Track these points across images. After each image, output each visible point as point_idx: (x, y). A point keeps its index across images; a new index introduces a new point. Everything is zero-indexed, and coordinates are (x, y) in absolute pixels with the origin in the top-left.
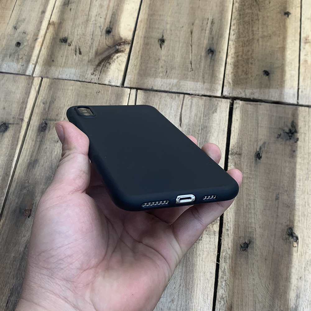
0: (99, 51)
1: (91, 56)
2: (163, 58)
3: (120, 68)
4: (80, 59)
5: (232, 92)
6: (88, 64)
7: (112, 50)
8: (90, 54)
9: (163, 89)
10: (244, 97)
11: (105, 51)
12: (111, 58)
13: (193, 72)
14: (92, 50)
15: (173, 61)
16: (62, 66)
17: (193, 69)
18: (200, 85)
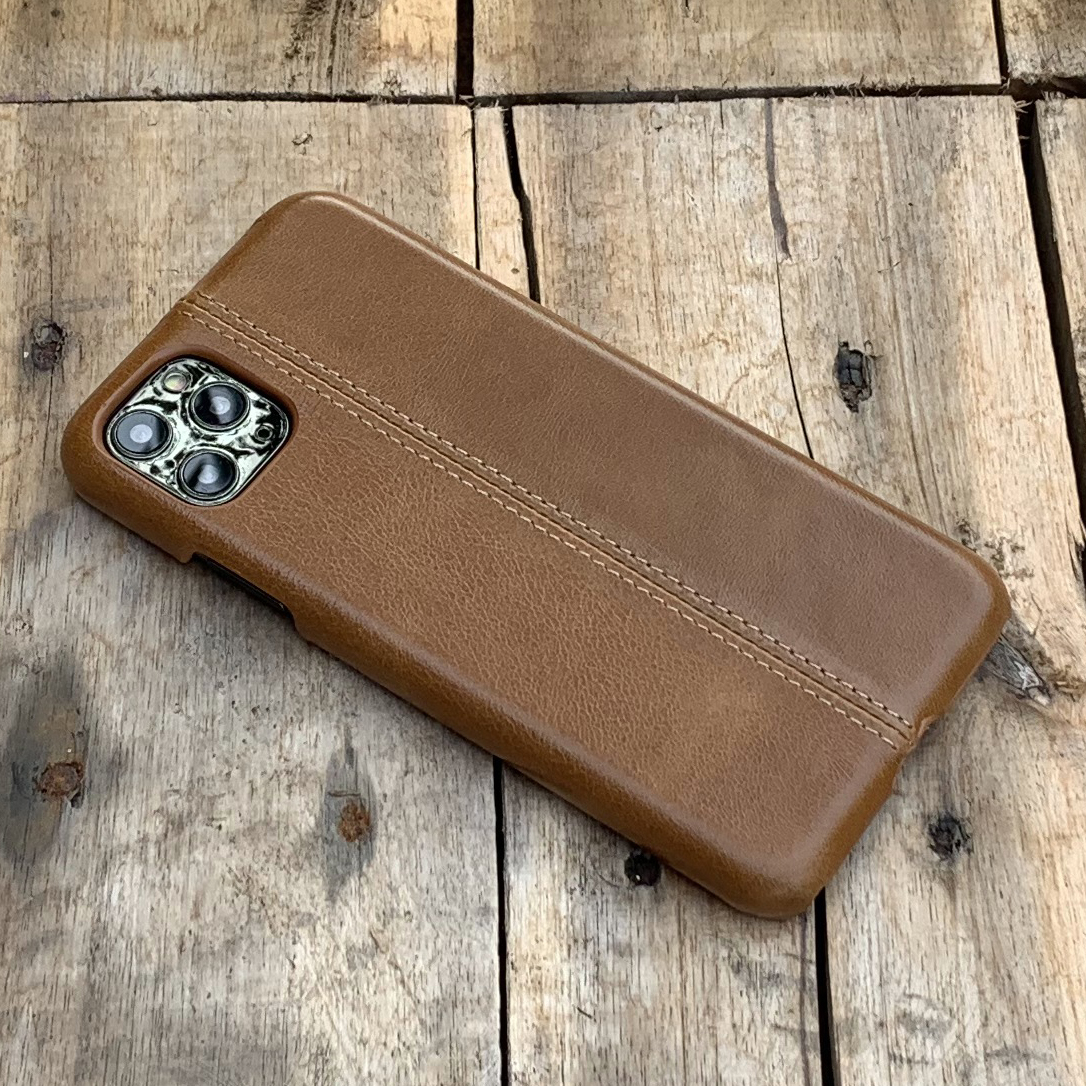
3: (429, 9)
6: (256, 9)
9: (685, 85)
16: (112, 33)
18: (880, 43)
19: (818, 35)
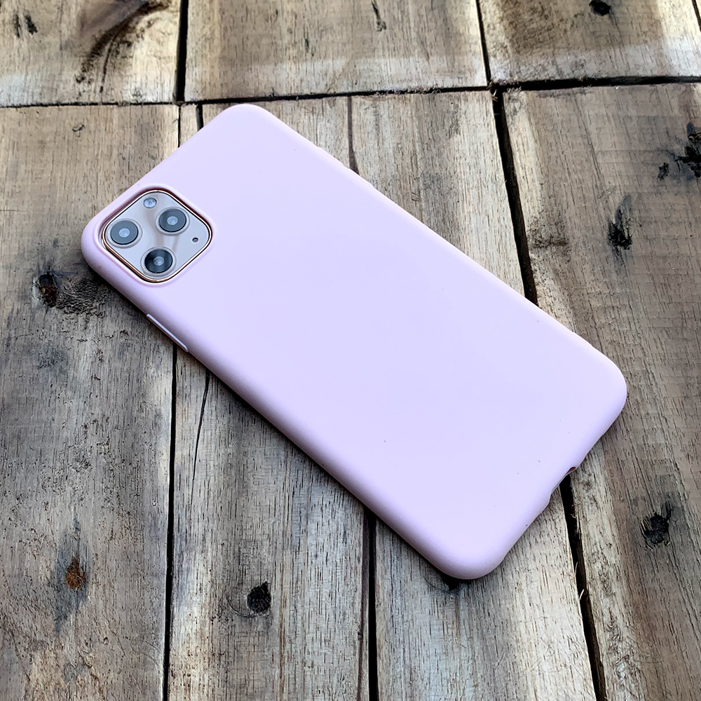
0: (88, 16)
1: (66, 33)
2: (289, 7)
3: (161, 52)
4: (36, 45)
5: (518, 70)
6: (62, 54)
7: (129, 9)
8: (63, 25)
10: (558, 78)
11: (108, 13)
12: (129, 30)
13: (387, 31)
14: (69, 15)
15: (321, 12)
17: (384, 23)
18: (418, 64)
19: (382, 61)
